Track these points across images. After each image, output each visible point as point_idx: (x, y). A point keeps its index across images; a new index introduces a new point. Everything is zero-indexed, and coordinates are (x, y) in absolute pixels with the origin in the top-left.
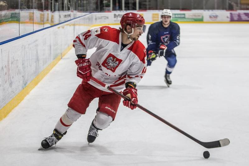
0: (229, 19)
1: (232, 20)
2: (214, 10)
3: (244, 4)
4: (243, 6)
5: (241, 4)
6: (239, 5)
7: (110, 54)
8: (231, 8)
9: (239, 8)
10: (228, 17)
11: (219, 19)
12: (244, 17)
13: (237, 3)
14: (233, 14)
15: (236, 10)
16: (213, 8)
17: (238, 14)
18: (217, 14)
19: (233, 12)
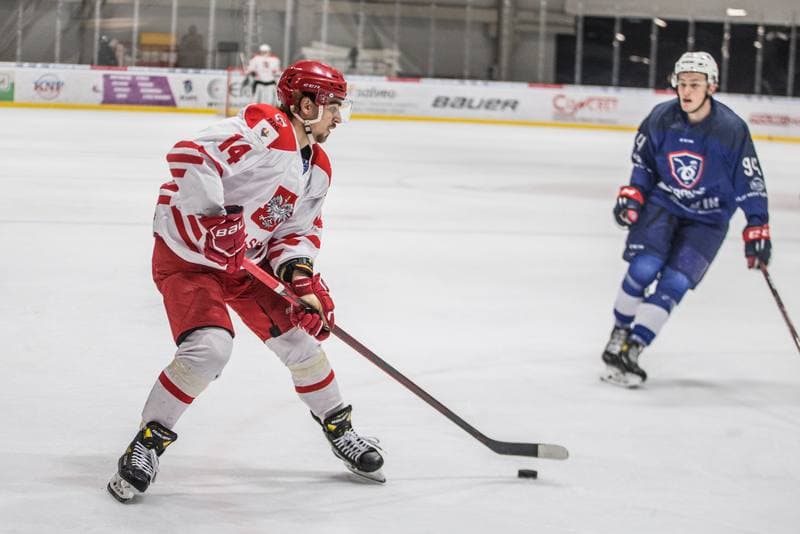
0: (100, 97)
1: (110, 99)
2: (51, 65)
3: (152, 47)
4: (146, 54)
5: (141, 47)
6: (135, 50)
7: (280, 187)
8: (108, 59)
9: (135, 60)
10: (95, 89)
11: (63, 94)
12: (149, 91)
13: (127, 44)
14: (112, 77)
15: (125, 66)
16: (47, 58)
17: (129, 78)
18: (62, 78)
19: (114, 73)
